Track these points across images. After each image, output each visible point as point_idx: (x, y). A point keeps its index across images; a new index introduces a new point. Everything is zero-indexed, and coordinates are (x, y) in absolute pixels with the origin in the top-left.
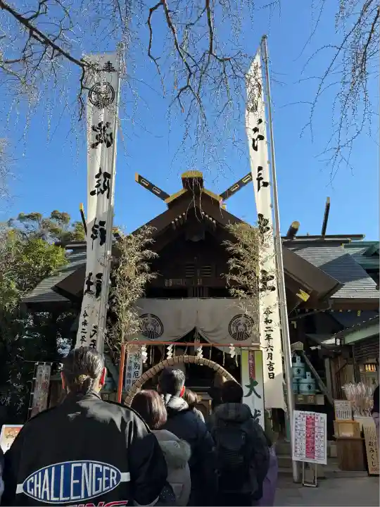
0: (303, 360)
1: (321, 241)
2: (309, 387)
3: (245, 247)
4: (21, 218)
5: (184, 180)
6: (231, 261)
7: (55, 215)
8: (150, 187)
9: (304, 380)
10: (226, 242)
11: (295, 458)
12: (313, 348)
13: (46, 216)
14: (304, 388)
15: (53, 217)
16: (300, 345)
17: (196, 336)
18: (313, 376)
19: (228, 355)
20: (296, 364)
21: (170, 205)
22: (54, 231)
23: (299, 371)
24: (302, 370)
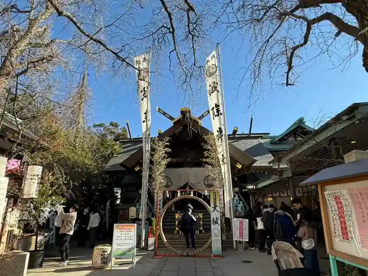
0: (239, 196)
1: (249, 137)
2: (242, 208)
3: (211, 146)
4: (95, 126)
5: (181, 112)
6: (205, 152)
7: (112, 124)
8: (164, 114)
9: (239, 205)
10: (203, 144)
11: (234, 239)
12: (244, 190)
13: (108, 124)
14: (239, 209)
15: (110, 125)
16: (237, 189)
17: (188, 186)
18: (243, 203)
19: (204, 195)
20: (235, 198)
21: (175, 123)
22: (112, 133)
23: (237, 201)
24: (238, 201)
